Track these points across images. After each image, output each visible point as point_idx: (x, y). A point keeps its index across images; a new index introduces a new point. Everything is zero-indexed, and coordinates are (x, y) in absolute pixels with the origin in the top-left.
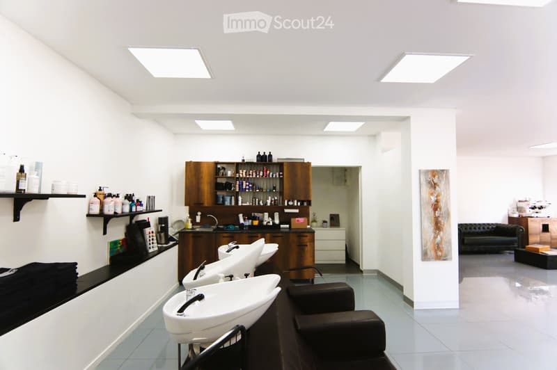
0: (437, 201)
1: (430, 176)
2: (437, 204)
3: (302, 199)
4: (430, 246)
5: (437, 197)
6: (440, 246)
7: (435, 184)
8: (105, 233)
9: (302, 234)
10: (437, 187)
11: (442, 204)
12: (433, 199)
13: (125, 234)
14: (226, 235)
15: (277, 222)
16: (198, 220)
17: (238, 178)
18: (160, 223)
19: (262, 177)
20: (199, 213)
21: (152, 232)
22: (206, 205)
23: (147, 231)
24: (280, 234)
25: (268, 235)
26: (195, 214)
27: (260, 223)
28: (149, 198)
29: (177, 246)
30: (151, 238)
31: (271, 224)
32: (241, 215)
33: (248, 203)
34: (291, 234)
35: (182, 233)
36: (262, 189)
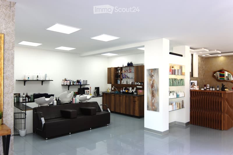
0: (153, 83)
1: (150, 72)
2: (153, 85)
3: (141, 82)
4: (150, 104)
5: (153, 81)
6: (154, 104)
7: (152, 75)
8: (69, 90)
9: (134, 97)
10: (153, 77)
11: (155, 85)
12: (151, 82)
13: (78, 91)
14: (113, 95)
15: (134, 91)
16: (113, 89)
17: (122, 73)
18: (95, 89)
19: (129, 72)
20: (114, 87)
21: (88, 91)
22: (112, 84)
23: (86, 91)
24: (128, 96)
25: (124, 96)
26: (112, 87)
27: (128, 91)
28: (84, 81)
29: (102, 98)
30: (87, 93)
31: (131, 92)
32: (124, 88)
33: (125, 83)
34: (131, 96)
35: (103, 93)
36: (129, 77)
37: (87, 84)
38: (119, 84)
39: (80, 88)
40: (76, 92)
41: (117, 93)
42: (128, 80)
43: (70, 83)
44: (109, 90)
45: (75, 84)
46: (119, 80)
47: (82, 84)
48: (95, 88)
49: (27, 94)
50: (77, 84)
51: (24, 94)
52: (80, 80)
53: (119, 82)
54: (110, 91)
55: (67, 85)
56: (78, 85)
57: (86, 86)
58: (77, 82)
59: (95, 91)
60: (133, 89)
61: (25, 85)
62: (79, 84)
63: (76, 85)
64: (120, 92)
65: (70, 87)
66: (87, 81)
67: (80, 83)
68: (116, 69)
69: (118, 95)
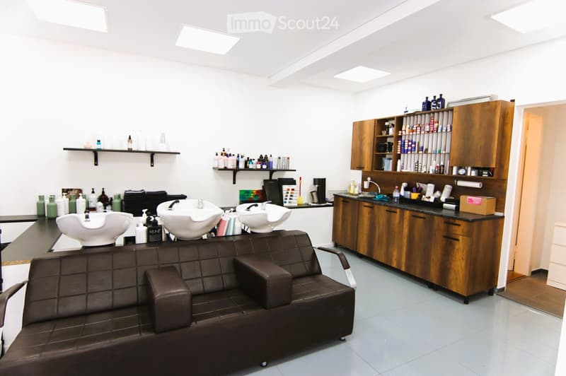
3: (478, 166)
8: (235, 183)
9: (451, 221)
13: (263, 187)
14: (366, 204)
15: (443, 199)
16: (366, 185)
17: (401, 137)
18: (315, 184)
19: (428, 132)
20: (369, 179)
21: (293, 190)
22: (366, 169)
23: (285, 187)
24: (422, 215)
25: (407, 213)
26: (364, 179)
27: (420, 197)
28: (280, 158)
29: (331, 209)
30: (289, 194)
31: (432, 200)
32: (404, 185)
33: (409, 168)
34: (436, 217)
35: (336, 196)
36: (427, 150)
37: (290, 169)
38: (388, 173)
39: (268, 178)
40: (258, 191)
41: (381, 200)
42: (423, 159)
43: (238, 162)
44: (355, 187)
45: (251, 166)
46: (390, 159)
47: (274, 167)
48: (315, 179)
49: (103, 192)
50: (259, 166)
51: (93, 192)
52: (269, 156)
53: (388, 166)
54: (357, 190)
55: (226, 169)
56: (262, 169)
57: (287, 175)
58: (259, 160)
59: (315, 188)
60: (439, 188)
61: (96, 165)
62: (264, 167)
63: (257, 170)
64: (390, 196)
65: (238, 174)
66: (288, 158)
67: (269, 164)
68: (381, 124)
69: (383, 209)
